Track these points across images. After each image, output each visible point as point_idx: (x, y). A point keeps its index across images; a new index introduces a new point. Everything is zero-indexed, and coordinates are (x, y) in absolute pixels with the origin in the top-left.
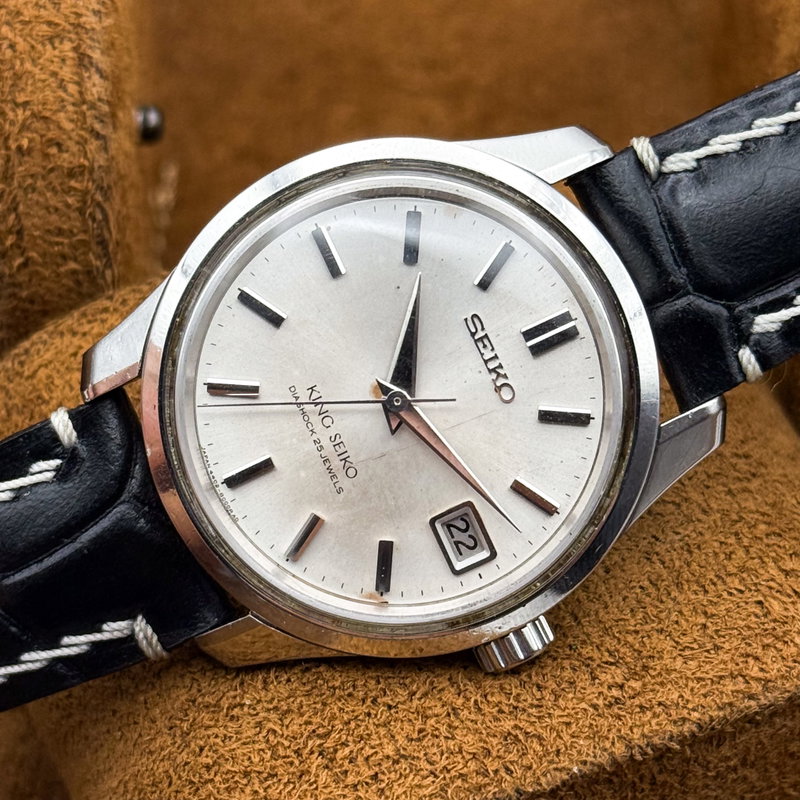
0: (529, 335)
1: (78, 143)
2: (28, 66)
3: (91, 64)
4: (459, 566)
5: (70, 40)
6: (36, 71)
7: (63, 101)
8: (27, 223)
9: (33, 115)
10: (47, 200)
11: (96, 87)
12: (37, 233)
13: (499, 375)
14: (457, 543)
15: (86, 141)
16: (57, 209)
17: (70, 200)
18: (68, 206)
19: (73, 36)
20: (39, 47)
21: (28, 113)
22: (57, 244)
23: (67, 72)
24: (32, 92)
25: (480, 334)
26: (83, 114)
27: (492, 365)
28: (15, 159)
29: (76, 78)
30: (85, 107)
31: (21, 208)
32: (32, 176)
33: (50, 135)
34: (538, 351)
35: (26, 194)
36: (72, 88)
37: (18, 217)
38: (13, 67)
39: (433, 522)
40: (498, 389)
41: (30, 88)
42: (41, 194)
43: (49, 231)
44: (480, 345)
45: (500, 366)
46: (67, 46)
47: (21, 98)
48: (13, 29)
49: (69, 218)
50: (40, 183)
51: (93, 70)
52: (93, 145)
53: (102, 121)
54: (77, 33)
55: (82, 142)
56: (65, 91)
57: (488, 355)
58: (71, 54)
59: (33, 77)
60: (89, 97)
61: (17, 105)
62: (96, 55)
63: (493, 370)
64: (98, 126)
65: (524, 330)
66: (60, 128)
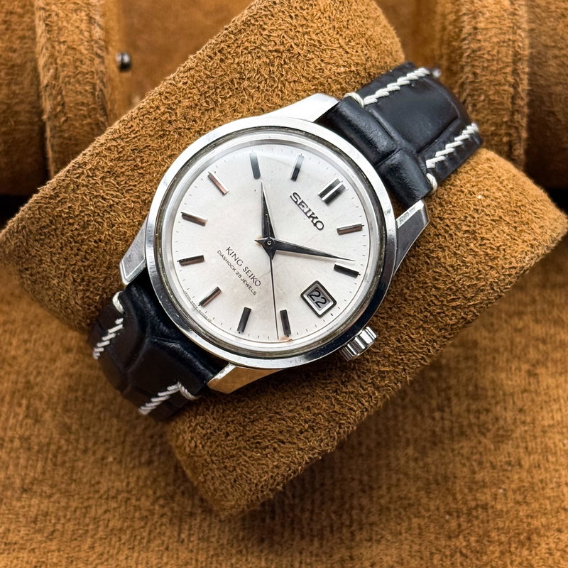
0: (322, 195)
1: (90, 60)
2: (65, 24)
3: (95, 22)
4: (320, 313)
5: (85, 11)
6: (69, 26)
7: (82, 40)
8: (67, 100)
9: (68, 47)
10: (76, 88)
11: (98, 33)
12: (71, 105)
13: (313, 218)
14: (316, 303)
15: (94, 59)
16: (81, 93)
17: (87, 88)
18: (86, 91)
19: (86, 9)
20: (70, 15)
21: (66, 46)
22: (82, 110)
23: (83, 26)
24: (67, 36)
25: (299, 201)
26: (92, 46)
27: (309, 214)
28: (60, 69)
29: (88, 29)
30: (93, 43)
31: (64, 93)
32: (68, 77)
33: (76, 57)
34: (328, 201)
35: (66, 85)
36: (86, 34)
37: (62, 97)
38: (57, 25)
39: (302, 295)
40: (315, 225)
41: (66, 35)
42: (74, 85)
43: (77, 104)
44: (301, 206)
45: (313, 213)
46: (83, 14)
47: (62, 39)
48: (57, 7)
49: (87, 97)
50: (72, 80)
51: (96, 25)
52: (97, 61)
53: (101, 50)
54: (88, 8)
55: (92, 60)
56: (83, 35)
57: (306, 210)
58: (85, 18)
59: (68, 29)
60: (94, 38)
61: (60, 43)
62: (97, 18)
63: (310, 217)
64: (99, 52)
65: (319, 193)
66: (81, 53)
